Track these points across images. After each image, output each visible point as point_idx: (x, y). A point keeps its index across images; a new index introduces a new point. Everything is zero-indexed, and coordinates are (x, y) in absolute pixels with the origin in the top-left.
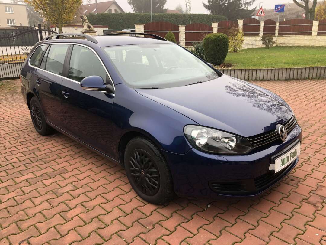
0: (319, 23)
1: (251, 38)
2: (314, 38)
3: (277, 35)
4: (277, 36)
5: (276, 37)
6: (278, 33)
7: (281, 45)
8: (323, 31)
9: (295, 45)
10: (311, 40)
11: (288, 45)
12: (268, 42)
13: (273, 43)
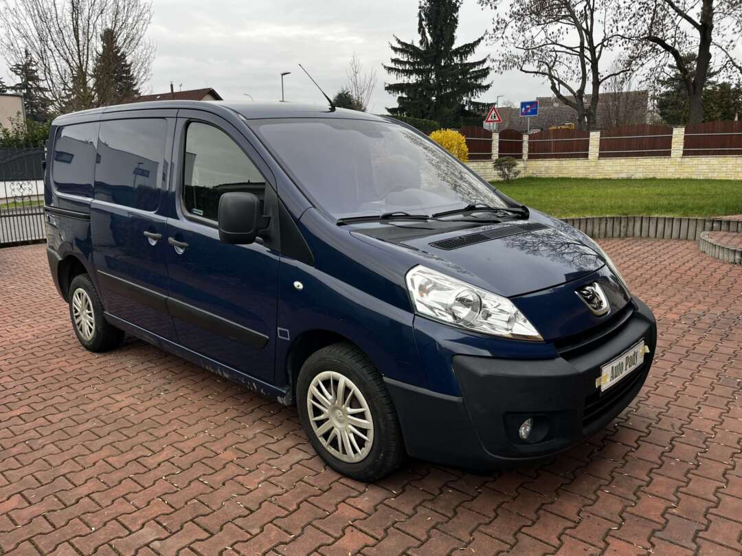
0: (601, 136)
1: (474, 164)
2: (593, 164)
3: (525, 157)
4: (527, 161)
5: (524, 161)
6: (529, 155)
7: (535, 176)
8: (608, 150)
9: (561, 176)
10: (588, 168)
11: (547, 176)
12: (506, 171)
13: (517, 173)
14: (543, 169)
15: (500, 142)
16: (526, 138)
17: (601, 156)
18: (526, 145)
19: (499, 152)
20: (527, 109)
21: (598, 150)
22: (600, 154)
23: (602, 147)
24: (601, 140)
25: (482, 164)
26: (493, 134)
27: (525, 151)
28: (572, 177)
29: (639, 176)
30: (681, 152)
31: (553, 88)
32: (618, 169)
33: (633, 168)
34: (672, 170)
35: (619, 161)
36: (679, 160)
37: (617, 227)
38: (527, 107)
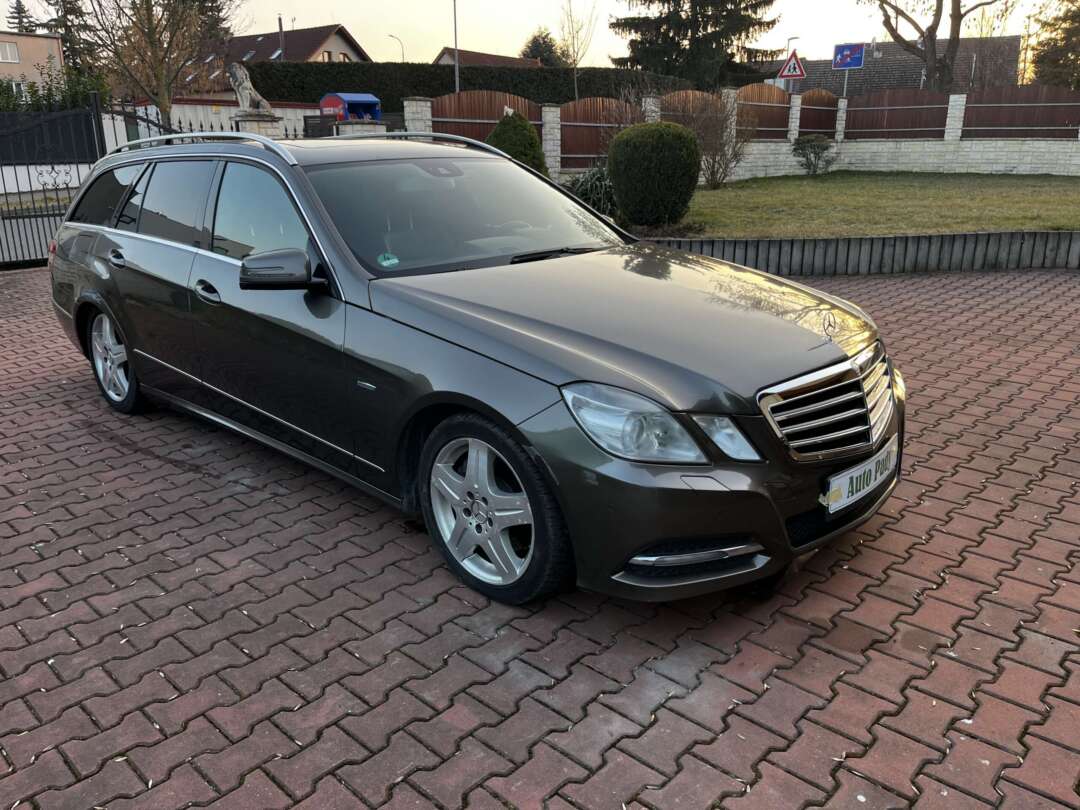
0: (967, 102)
1: (763, 146)
2: (951, 148)
3: (840, 136)
4: (842, 142)
5: (837, 142)
6: (845, 133)
7: (853, 168)
8: (977, 126)
9: (896, 168)
10: (941, 154)
11: (874, 169)
12: (813, 159)
13: (829, 162)
14: (867, 156)
15: (802, 110)
16: (843, 104)
17: (966, 135)
18: (842, 116)
19: (801, 127)
20: (844, 57)
21: (960, 125)
22: (963, 131)
23: (967, 121)
24: (967, 109)
25: (773, 146)
26: (793, 97)
27: (840, 126)
28: (915, 170)
31: (887, 23)
32: (992, 157)
33: (1016, 156)
34: (1077, 161)
35: (994, 144)
37: (1039, 248)
38: (845, 53)
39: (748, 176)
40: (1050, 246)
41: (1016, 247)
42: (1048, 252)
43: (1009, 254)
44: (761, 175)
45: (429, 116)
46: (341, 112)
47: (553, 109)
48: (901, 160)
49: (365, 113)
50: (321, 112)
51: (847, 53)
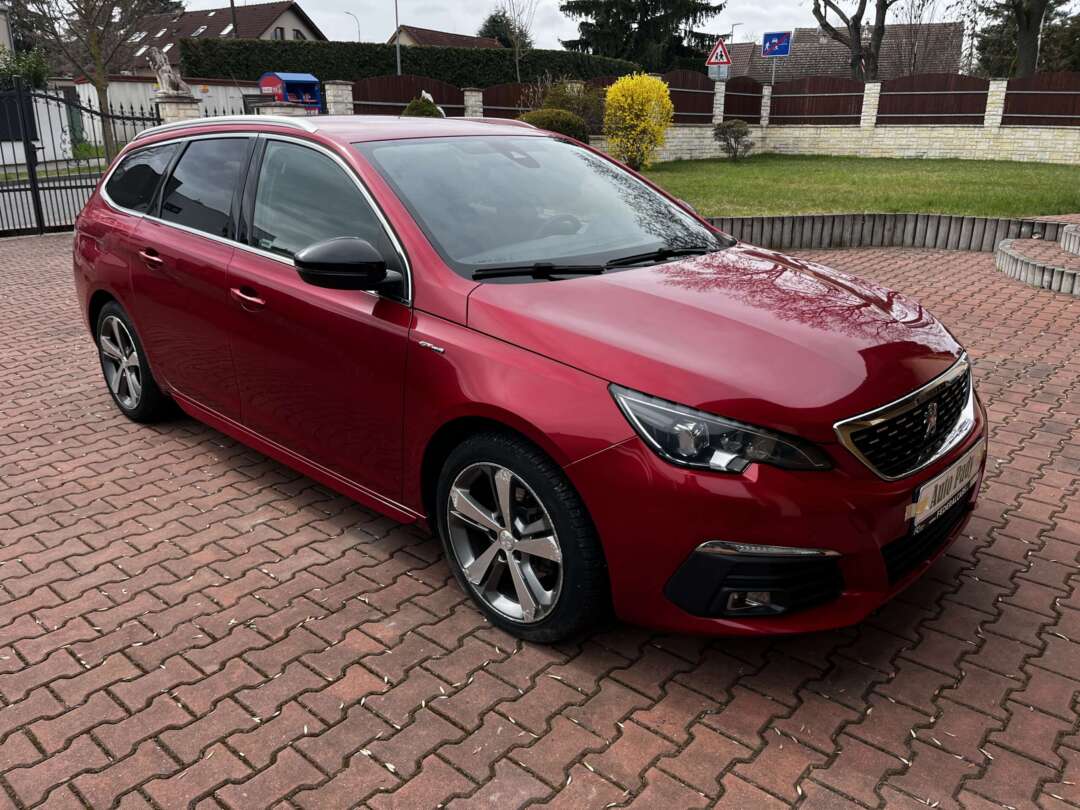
0: (882, 90)
1: (686, 131)
2: (867, 134)
3: (764, 122)
4: (767, 127)
5: (762, 127)
6: (770, 119)
7: (777, 152)
8: (892, 113)
9: (816, 152)
10: (857, 140)
11: (796, 152)
12: (733, 143)
13: (748, 147)
14: (791, 141)
15: (726, 96)
16: (767, 91)
17: (880, 121)
18: (766, 102)
19: (724, 112)
20: (772, 45)
21: (875, 112)
22: (878, 118)
23: (881, 108)
24: (881, 97)
25: (697, 130)
26: (717, 83)
27: (765, 111)
28: (833, 154)
29: (933, 154)
30: (999, 119)
31: (817, 11)
32: (904, 143)
33: (926, 142)
34: (983, 146)
35: (906, 130)
36: (995, 131)
37: (878, 229)
38: (774, 41)
39: (672, 158)
40: (887, 226)
41: (858, 228)
42: (886, 233)
43: (852, 233)
44: (686, 157)
45: (350, 99)
46: (280, 91)
47: (474, 94)
48: (821, 145)
49: (305, 93)
50: (261, 91)
51: (775, 41)
